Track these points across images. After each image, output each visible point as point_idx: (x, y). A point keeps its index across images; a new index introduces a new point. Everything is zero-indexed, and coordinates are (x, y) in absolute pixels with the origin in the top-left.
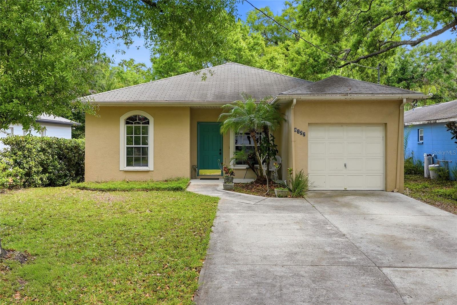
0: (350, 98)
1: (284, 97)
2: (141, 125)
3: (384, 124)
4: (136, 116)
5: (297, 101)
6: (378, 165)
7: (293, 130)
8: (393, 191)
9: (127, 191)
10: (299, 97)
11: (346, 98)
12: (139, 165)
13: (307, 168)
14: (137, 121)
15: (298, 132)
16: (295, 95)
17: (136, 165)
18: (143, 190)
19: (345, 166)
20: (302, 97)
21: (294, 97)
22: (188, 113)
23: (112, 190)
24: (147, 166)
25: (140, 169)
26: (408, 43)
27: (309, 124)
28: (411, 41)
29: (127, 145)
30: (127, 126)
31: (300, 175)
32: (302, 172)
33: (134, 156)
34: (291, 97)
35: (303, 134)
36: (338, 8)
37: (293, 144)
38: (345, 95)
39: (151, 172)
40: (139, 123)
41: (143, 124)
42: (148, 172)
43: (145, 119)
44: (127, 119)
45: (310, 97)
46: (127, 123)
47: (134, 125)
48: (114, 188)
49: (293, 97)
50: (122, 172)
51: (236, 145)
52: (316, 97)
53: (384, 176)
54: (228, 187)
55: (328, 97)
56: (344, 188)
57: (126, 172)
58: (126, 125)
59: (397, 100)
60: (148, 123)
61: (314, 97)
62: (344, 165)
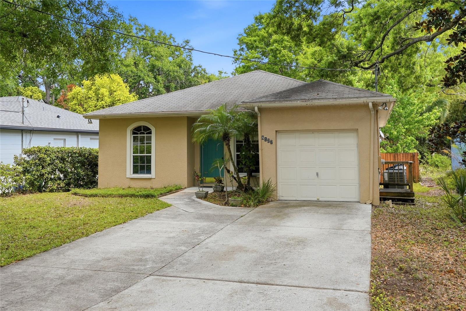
0: (312, 103)
1: (245, 105)
2: (145, 135)
3: (355, 130)
4: (140, 127)
5: (258, 109)
7: (260, 138)
8: (366, 203)
9: (105, 197)
10: (260, 105)
11: (307, 104)
12: (144, 173)
13: (275, 177)
14: (142, 131)
15: (266, 139)
16: (256, 102)
17: (141, 173)
18: (119, 197)
19: (317, 174)
20: (262, 105)
21: (254, 104)
22: (185, 122)
24: (150, 173)
25: (143, 177)
26: (423, 39)
28: (426, 37)
29: (133, 154)
30: (134, 136)
31: (268, 183)
32: (270, 181)
33: (145, 164)
34: (251, 105)
35: (271, 142)
36: (311, 12)
37: (260, 152)
38: (306, 101)
39: (153, 179)
40: (144, 133)
41: (147, 134)
42: (150, 179)
43: (149, 129)
44: (133, 130)
45: (270, 104)
46: (134, 133)
47: (139, 135)
50: (128, 179)
51: (237, 153)
52: (276, 104)
53: (360, 187)
56: (316, 199)
57: (132, 179)
58: (132, 136)
60: (150, 133)
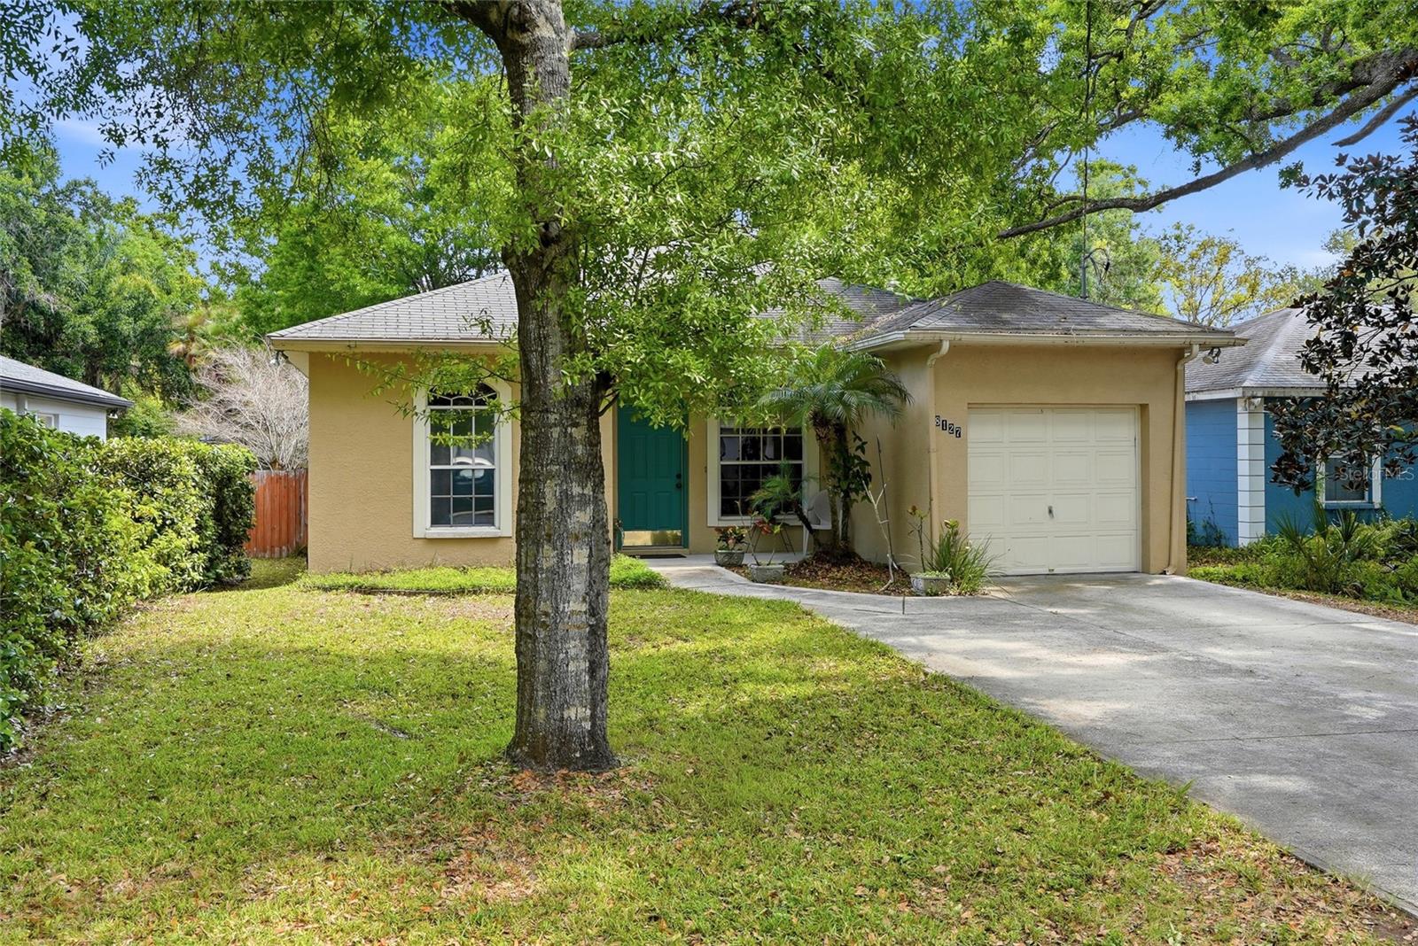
0: (1077, 340)
1: (921, 336)
2: (474, 408)
3: (1138, 410)
5: (953, 347)
6: (1125, 509)
7: (933, 422)
8: (1164, 573)
10: (958, 337)
12: (467, 522)
13: (965, 520)
15: (944, 425)
16: (947, 330)
17: (457, 523)
19: (1050, 512)
20: (963, 337)
21: (944, 335)
23: (469, 591)
24: (492, 524)
25: (473, 533)
26: (1127, 203)
27: (972, 406)
29: (432, 464)
30: (431, 411)
33: (451, 496)
34: (937, 336)
35: (957, 432)
37: (933, 456)
38: (1064, 334)
39: (504, 541)
40: (466, 401)
41: (479, 402)
42: (495, 539)
44: (433, 390)
46: (433, 401)
47: (452, 407)
48: (474, 586)
49: (943, 337)
50: (420, 542)
51: (722, 463)
53: (1140, 538)
54: (768, 573)
55: (1025, 338)
56: (1047, 568)
57: (432, 541)
58: (429, 409)
59: (1172, 348)
61: (994, 338)
62: (1047, 510)
